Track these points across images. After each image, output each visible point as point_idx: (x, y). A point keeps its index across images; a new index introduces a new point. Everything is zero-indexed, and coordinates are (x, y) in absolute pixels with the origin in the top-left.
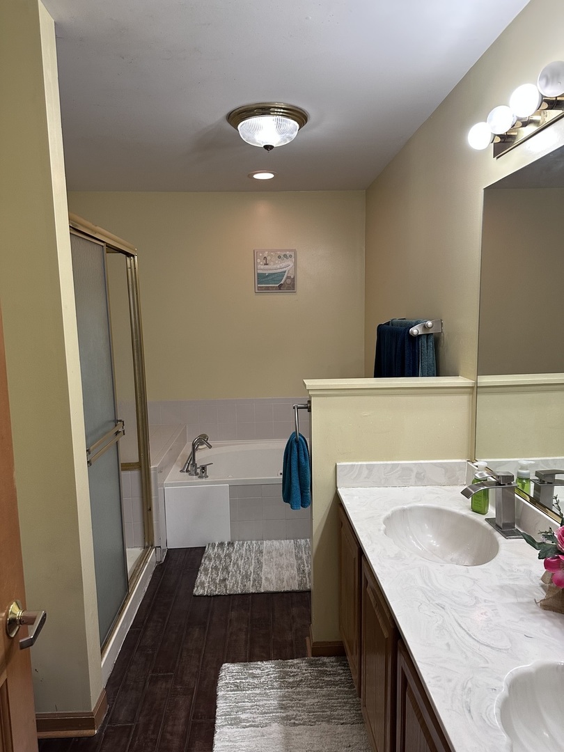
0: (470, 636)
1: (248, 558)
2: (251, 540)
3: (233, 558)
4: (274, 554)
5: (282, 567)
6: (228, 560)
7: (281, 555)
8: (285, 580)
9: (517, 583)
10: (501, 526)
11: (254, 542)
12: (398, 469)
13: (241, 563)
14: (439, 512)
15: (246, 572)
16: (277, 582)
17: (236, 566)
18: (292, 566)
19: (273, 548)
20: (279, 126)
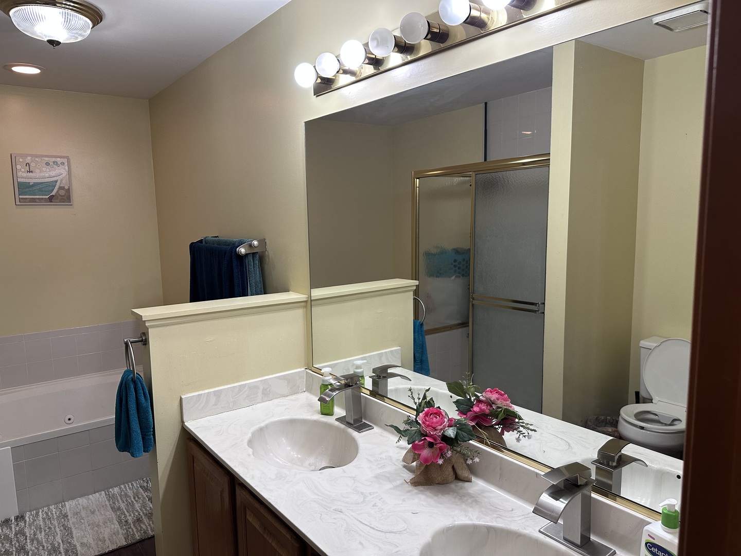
0: (373, 529)
1: (49, 528)
2: (48, 506)
3: (28, 534)
4: (83, 514)
5: (98, 526)
6: (22, 538)
7: (93, 513)
8: (106, 538)
9: (386, 470)
10: (353, 423)
11: (52, 507)
12: (246, 389)
13: (41, 536)
14: (292, 422)
15: (53, 545)
16: (97, 544)
17: (35, 542)
18: (111, 521)
19: (80, 507)
20: (67, 20)
